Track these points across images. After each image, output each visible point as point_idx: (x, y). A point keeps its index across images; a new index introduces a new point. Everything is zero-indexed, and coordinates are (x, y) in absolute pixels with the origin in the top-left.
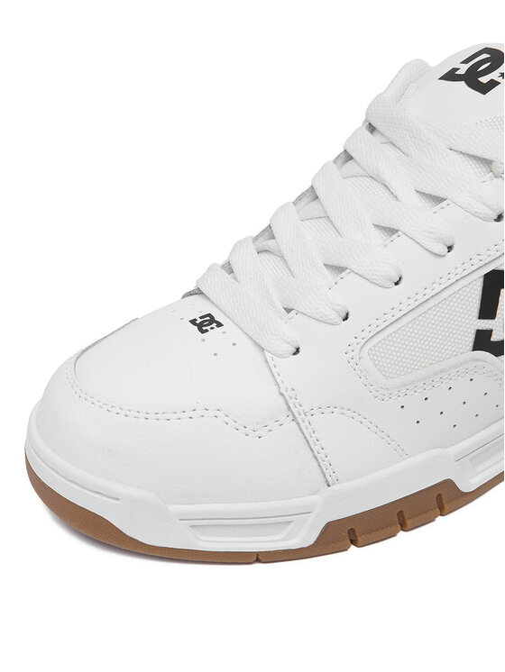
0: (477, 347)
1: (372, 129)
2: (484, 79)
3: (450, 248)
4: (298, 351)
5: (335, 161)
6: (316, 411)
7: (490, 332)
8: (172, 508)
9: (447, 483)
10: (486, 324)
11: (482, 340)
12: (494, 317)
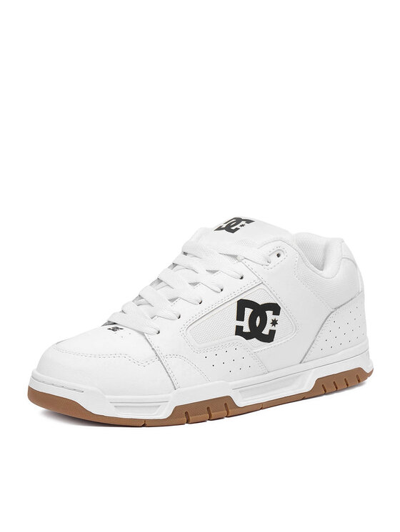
0: (237, 333)
1: (185, 254)
2: (233, 228)
3: (222, 290)
4: (159, 332)
5: (169, 267)
6: (178, 356)
7: (242, 327)
8: (107, 397)
9: (229, 398)
10: (240, 323)
11: (239, 331)
12: (243, 320)
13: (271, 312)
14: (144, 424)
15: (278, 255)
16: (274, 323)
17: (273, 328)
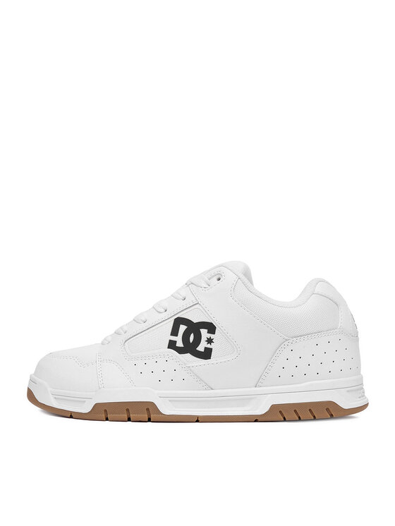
0: (170, 347)
3: (166, 311)
7: (176, 342)
9: (152, 404)
10: (173, 338)
11: (172, 345)
12: (177, 336)
13: (206, 330)
14: (71, 415)
15: (219, 279)
16: (210, 341)
17: (209, 346)
